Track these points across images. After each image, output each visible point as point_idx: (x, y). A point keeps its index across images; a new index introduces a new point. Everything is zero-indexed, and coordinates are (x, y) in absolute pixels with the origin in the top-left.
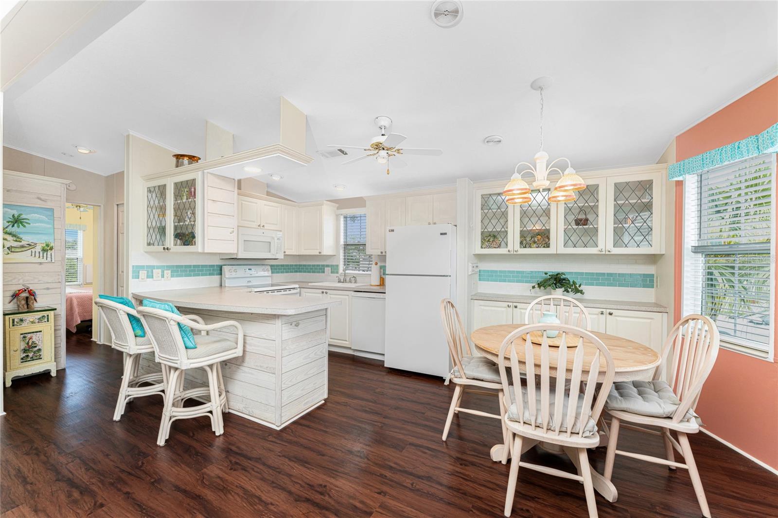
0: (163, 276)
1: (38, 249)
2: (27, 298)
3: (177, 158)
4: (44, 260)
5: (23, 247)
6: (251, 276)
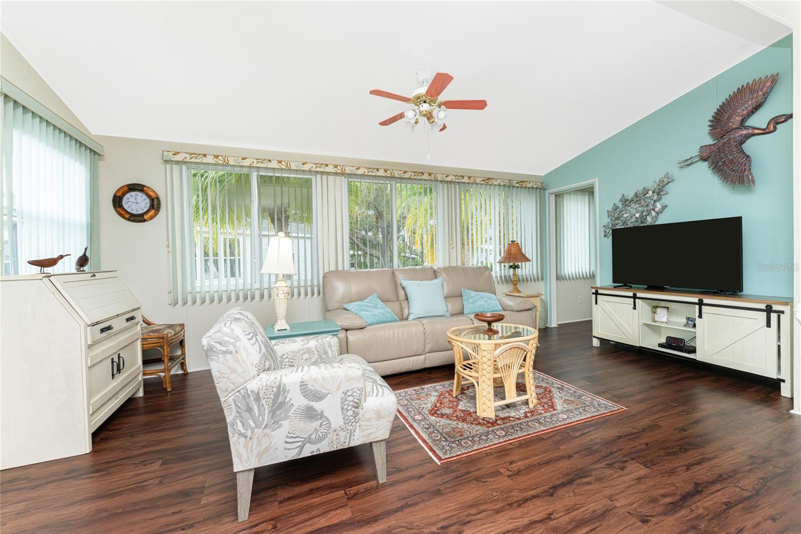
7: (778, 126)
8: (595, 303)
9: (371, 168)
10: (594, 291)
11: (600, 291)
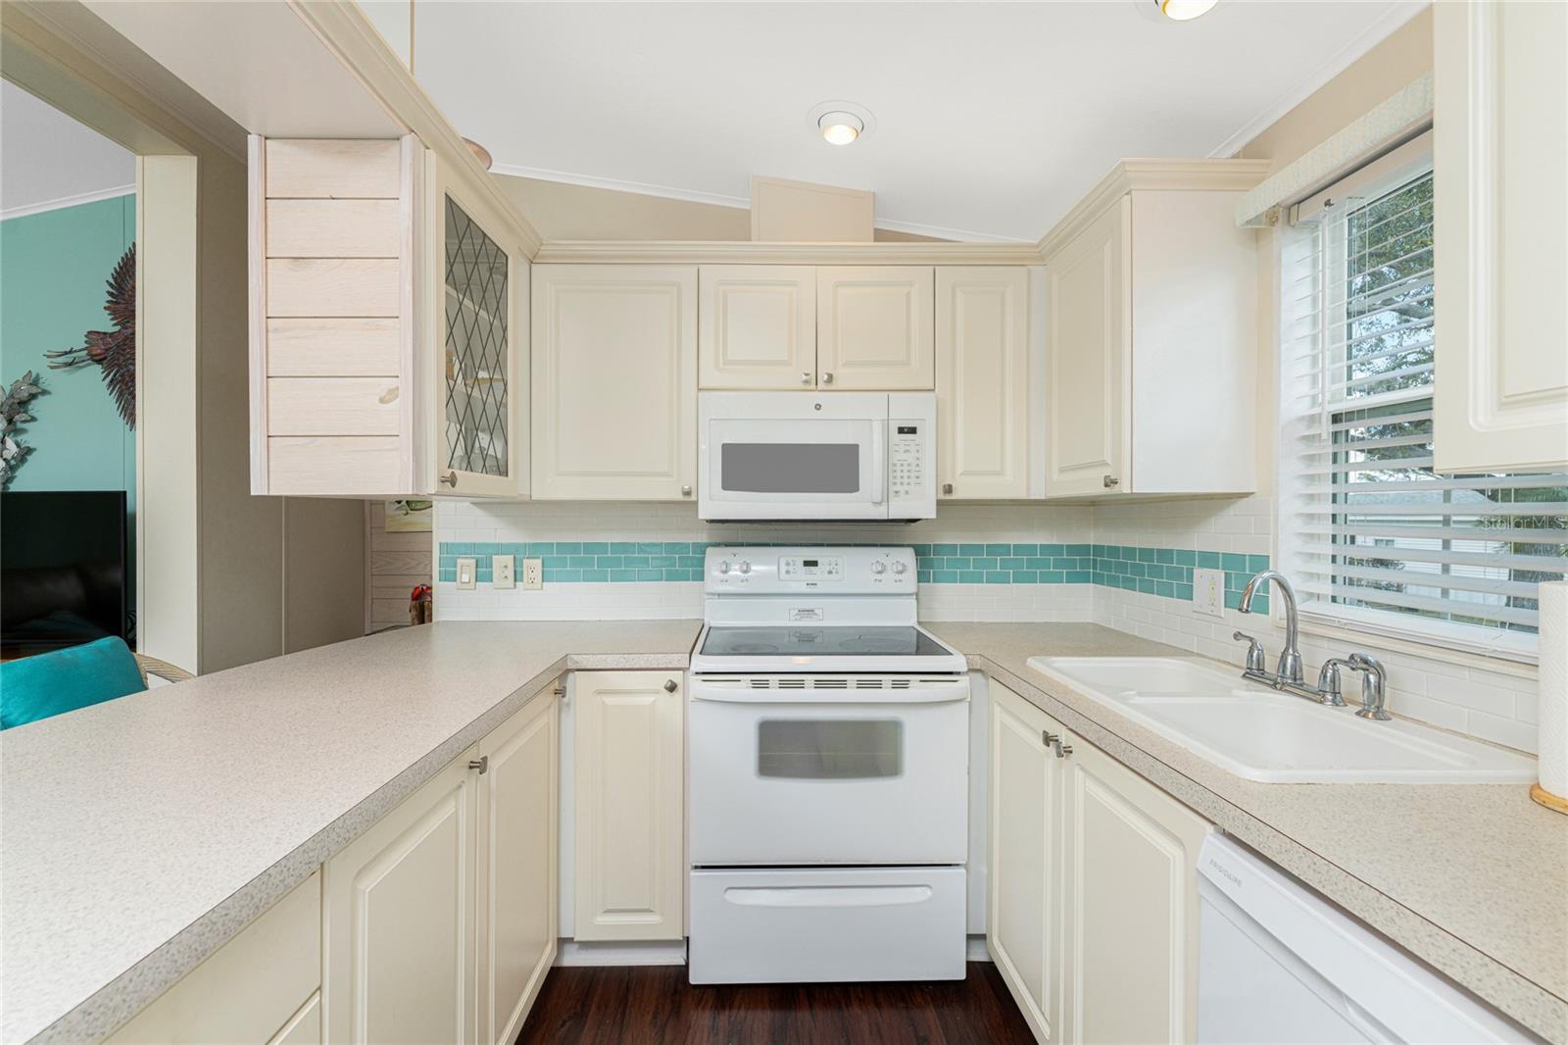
0: (517, 577)
6: (809, 590)
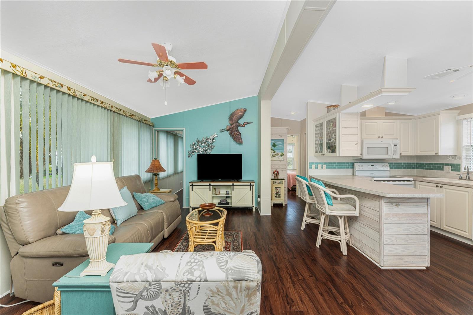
0: (322, 168)
1: (280, 155)
2: (277, 174)
3: (328, 108)
4: (281, 160)
5: (276, 154)
6: (373, 170)
7: (246, 125)
8: (191, 190)
9: (93, 98)
10: (191, 184)
11: (194, 184)
